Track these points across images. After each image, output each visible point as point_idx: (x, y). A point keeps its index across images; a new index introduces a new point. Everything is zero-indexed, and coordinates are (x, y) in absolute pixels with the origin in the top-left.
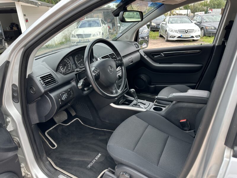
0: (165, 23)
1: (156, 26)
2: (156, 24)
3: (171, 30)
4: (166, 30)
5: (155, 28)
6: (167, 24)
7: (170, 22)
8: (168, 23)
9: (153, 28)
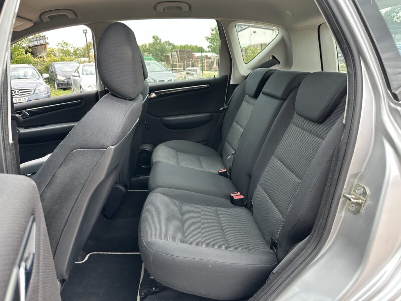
0: (78, 75)
1: (66, 81)
2: (65, 78)
3: (89, 85)
4: (81, 86)
5: (65, 85)
6: (81, 76)
7: (84, 73)
8: (83, 74)
9: (62, 84)
